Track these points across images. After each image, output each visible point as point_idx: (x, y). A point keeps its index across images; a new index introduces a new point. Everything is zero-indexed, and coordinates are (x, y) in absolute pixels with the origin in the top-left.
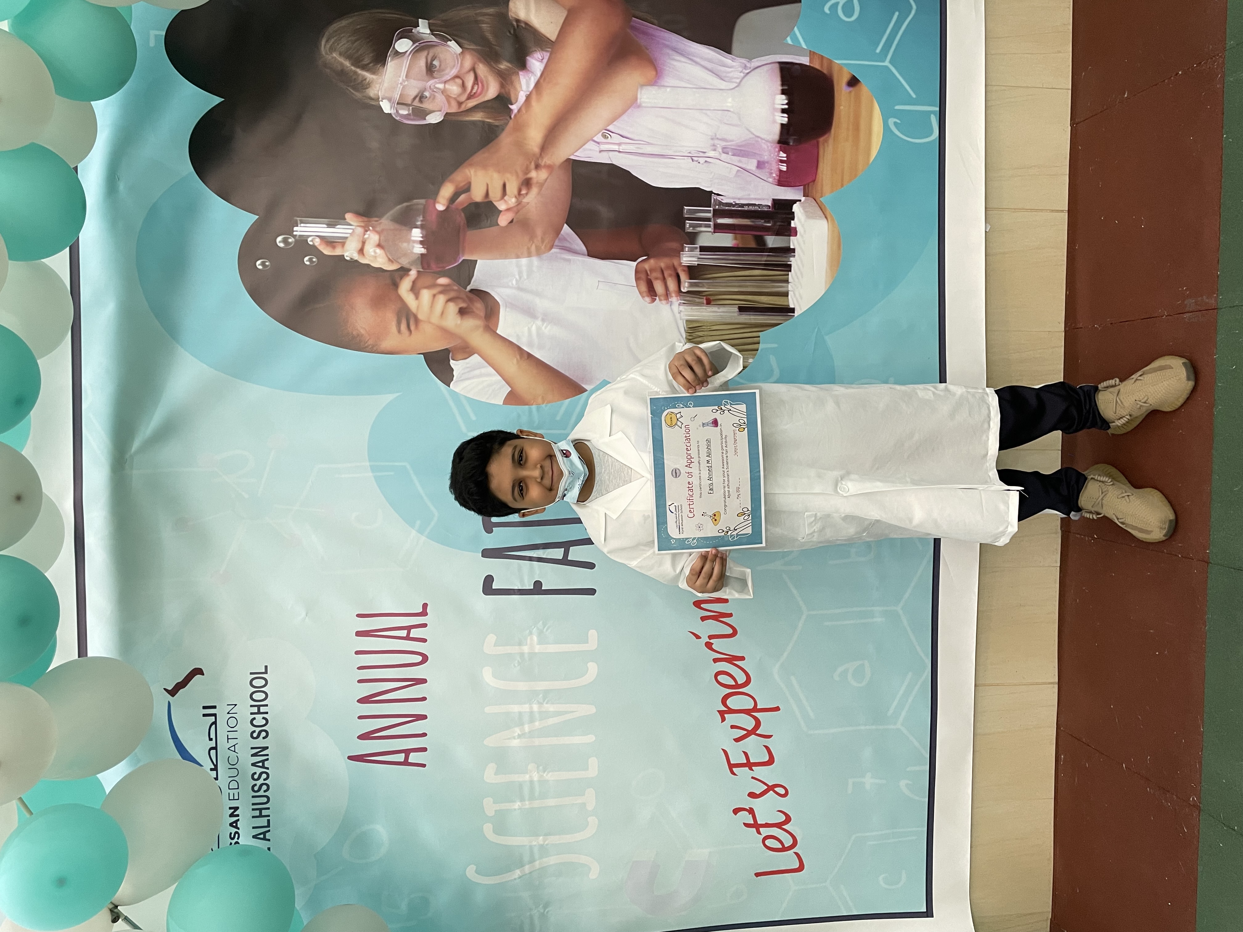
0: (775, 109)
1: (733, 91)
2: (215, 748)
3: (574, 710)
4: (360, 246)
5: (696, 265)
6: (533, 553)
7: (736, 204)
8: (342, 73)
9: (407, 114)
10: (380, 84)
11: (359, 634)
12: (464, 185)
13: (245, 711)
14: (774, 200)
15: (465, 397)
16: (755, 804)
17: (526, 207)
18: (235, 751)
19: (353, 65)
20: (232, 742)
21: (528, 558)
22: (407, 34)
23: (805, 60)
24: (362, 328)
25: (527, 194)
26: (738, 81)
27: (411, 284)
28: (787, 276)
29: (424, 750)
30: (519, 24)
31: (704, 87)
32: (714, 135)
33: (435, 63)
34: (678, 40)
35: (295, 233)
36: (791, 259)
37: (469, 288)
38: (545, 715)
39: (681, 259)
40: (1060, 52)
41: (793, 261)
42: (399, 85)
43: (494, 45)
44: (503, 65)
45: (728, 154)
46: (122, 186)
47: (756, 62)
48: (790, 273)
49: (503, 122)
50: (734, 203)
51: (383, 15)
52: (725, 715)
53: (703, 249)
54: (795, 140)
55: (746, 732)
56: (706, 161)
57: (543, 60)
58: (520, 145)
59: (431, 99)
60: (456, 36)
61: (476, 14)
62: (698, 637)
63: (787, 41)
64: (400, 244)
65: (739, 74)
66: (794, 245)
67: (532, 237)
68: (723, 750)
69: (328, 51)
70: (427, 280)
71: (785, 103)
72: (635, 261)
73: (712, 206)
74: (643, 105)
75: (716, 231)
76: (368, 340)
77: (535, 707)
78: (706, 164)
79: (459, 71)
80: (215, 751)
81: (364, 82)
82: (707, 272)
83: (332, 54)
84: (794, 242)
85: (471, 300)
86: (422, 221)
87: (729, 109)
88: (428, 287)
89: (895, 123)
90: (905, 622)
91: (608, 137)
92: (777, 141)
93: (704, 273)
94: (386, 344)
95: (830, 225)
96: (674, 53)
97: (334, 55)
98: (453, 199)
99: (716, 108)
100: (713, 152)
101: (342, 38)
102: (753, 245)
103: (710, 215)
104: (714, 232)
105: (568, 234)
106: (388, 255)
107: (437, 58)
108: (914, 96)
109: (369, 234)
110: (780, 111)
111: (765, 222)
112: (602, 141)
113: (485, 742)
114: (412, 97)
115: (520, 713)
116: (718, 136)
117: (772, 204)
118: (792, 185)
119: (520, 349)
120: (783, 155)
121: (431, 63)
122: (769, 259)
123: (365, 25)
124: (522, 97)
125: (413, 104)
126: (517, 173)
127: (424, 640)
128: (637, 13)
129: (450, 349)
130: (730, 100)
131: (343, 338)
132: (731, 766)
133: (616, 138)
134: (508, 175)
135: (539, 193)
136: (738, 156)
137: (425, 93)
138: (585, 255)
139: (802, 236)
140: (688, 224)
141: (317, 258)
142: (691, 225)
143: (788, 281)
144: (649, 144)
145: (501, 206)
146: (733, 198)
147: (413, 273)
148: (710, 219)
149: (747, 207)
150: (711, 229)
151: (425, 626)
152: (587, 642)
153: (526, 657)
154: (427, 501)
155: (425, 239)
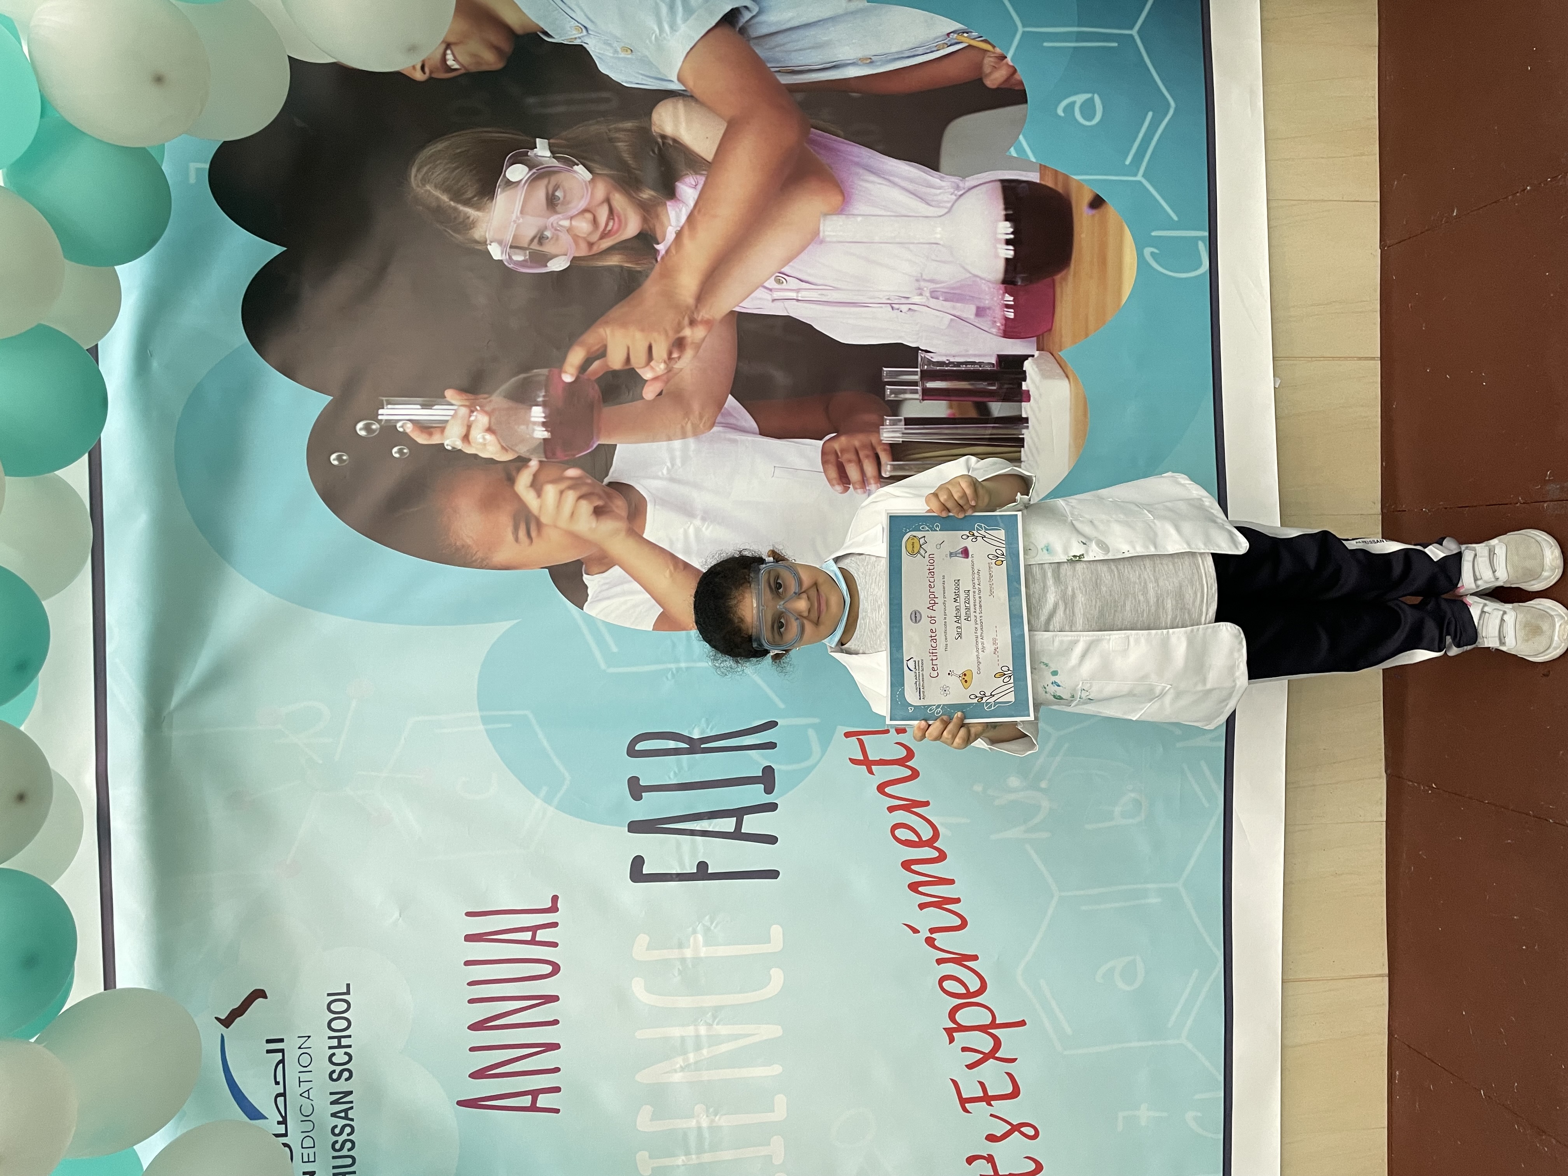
0: (997, 240)
1: (942, 217)
2: (283, 1095)
3: (755, 1032)
5: (901, 442)
6: (695, 825)
7: (950, 363)
8: (439, 211)
10: (488, 223)
11: (469, 938)
12: (598, 350)
13: (321, 1044)
14: (999, 356)
15: (604, 622)
16: (994, 1149)
18: (308, 1098)
19: (451, 199)
20: (305, 1086)
21: (688, 832)
23: (1034, 177)
25: (679, 358)
26: (949, 205)
27: (530, 478)
28: (1018, 454)
29: (557, 1090)
30: (666, 141)
32: (920, 275)
33: (557, 193)
34: (869, 155)
35: (380, 417)
36: (1024, 431)
37: (606, 480)
38: (715, 1040)
39: (881, 435)
40: (1362, 154)
41: (1027, 434)
42: (512, 223)
44: (645, 194)
45: (937, 298)
46: (155, 364)
47: (971, 181)
48: (1022, 449)
49: (646, 266)
50: (947, 362)
51: (490, 135)
52: (954, 1034)
53: (909, 421)
54: (1023, 279)
55: (981, 1056)
56: (910, 309)
57: (697, 187)
58: (669, 296)
61: (609, 130)
62: (915, 931)
63: (1010, 153)
64: (516, 427)
65: (950, 196)
66: (1026, 413)
67: (687, 414)
68: (952, 1080)
70: (552, 472)
71: (1009, 232)
72: (821, 439)
73: (919, 367)
74: (828, 239)
75: (926, 398)
77: (703, 1030)
78: (911, 313)
79: (589, 204)
80: (283, 1098)
81: (467, 221)
82: (916, 451)
83: (424, 185)
84: (1026, 409)
85: (609, 497)
86: (544, 396)
88: (553, 482)
89: (1152, 254)
90: (1188, 902)
91: (783, 282)
93: (909, 452)
94: (500, 557)
95: (1072, 386)
97: (428, 187)
99: (922, 241)
100: (920, 297)
101: (437, 165)
102: (973, 414)
103: (916, 378)
104: (923, 400)
106: (501, 441)
107: (561, 187)
108: (1175, 218)
110: (1003, 242)
111: (989, 385)
113: (638, 1078)
114: (529, 238)
115: (683, 1038)
116: (924, 277)
117: (996, 361)
118: (1022, 336)
119: (673, 557)
121: (553, 194)
122: (995, 431)
125: (531, 247)
127: (554, 945)
130: (939, 229)
131: (444, 551)
132: (963, 1101)
133: (793, 283)
134: (655, 335)
135: (695, 356)
136: (952, 301)
137: (546, 233)
139: (1037, 401)
140: (889, 391)
141: (408, 448)
143: (1020, 459)
144: (836, 289)
145: (647, 375)
146: (946, 356)
147: (534, 464)
148: (917, 382)
149: (964, 366)
150: (918, 396)
151: (555, 925)
152: (768, 941)
153: (689, 963)
154: (555, 760)
155: (548, 419)
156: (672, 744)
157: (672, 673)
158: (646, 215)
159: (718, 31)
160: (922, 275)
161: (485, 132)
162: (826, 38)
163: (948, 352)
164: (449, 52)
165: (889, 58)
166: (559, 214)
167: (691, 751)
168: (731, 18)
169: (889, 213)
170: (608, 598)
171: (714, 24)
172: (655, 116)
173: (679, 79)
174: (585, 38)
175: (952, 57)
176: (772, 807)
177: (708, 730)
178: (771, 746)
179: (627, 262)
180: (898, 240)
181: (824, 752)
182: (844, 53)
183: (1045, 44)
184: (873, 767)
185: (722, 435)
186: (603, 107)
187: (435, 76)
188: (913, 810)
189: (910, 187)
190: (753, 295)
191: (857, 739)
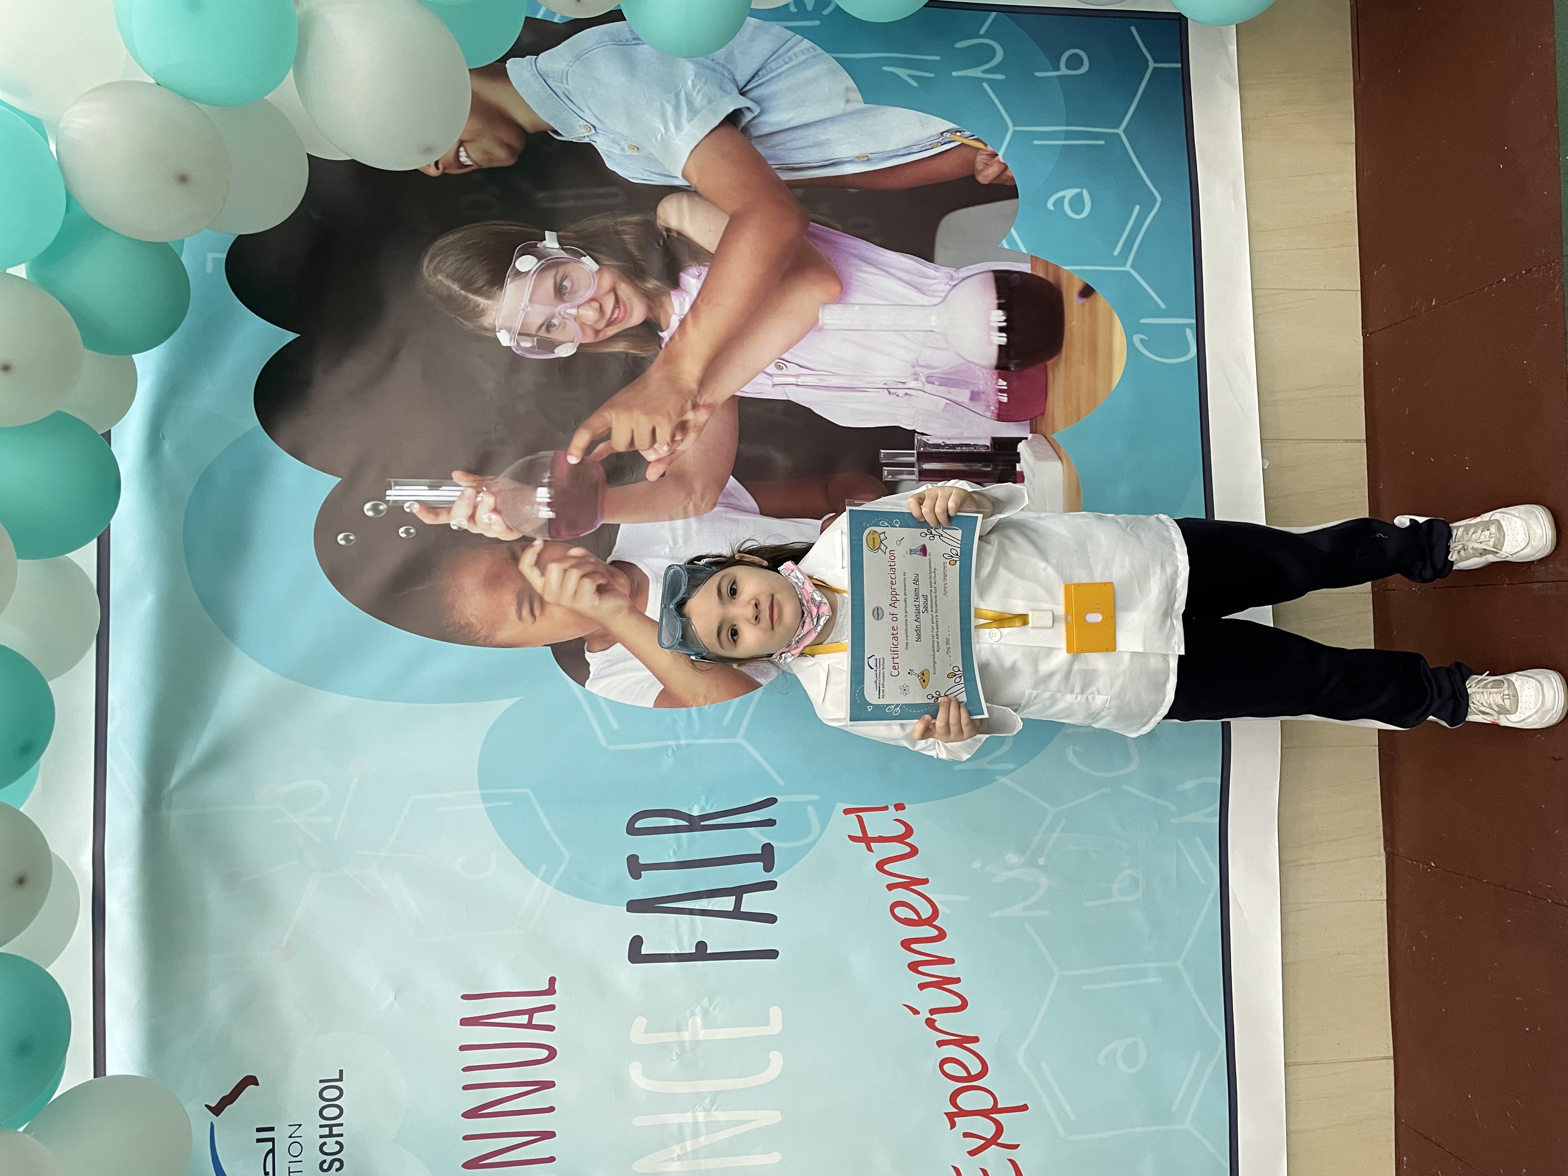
0: (991, 328)
1: (937, 307)
3: (753, 1119)
4: (470, 513)
6: (694, 904)
7: (946, 445)
8: (450, 300)
11: (465, 1022)
12: (603, 432)
13: (312, 1133)
14: (993, 438)
15: (605, 699)
17: (682, 456)
19: (462, 288)
21: (685, 911)
23: (1026, 268)
24: (471, 615)
25: (682, 440)
26: (943, 294)
27: (535, 557)
31: (902, 303)
32: (915, 361)
33: (564, 283)
35: (387, 498)
37: (609, 560)
40: (1341, 248)
42: (521, 312)
45: (933, 383)
46: (167, 447)
47: (964, 272)
50: (943, 444)
51: (501, 227)
52: (956, 1119)
54: (1016, 365)
55: (984, 1142)
56: (906, 394)
57: (701, 277)
58: (672, 381)
59: (560, 329)
60: (592, 250)
61: (616, 223)
62: (916, 1012)
63: (1002, 245)
64: (522, 507)
65: (944, 286)
67: (689, 494)
68: (953, 1167)
69: (431, 271)
70: (556, 551)
71: (1002, 320)
72: (820, 519)
73: (915, 449)
74: (826, 327)
75: (922, 478)
76: (480, 630)
77: (701, 1117)
78: (906, 397)
79: (595, 293)
81: (477, 309)
83: (436, 275)
85: (612, 575)
86: (550, 478)
87: (933, 330)
88: (557, 560)
89: (1142, 340)
90: (1188, 981)
91: (783, 368)
94: (503, 635)
95: (1065, 468)
96: (863, 264)
97: (440, 277)
98: (588, 450)
99: (917, 328)
101: (449, 256)
103: (913, 459)
104: (920, 480)
105: (735, 489)
107: (569, 278)
108: (1163, 306)
110: (997, 329)
111: (985, 466)
112: (776, 373)
113: (635, 1167)
115: (680, 1125)
116: (920, 363)
117: (991, 444)
120: (1003, 383)
121: (561, 284)
123: (478, 240)
124: (675, 322)
126: (669, 414)
127: (551, 1028)
130: (934, 318)
131: (447, 630)
133: (793, 369)
134: (659, 418)
136: (947, 385)
137: (553, 321)
139: (1031, 483)
141: (415, 528)
142: (890, 473)
144: (835, 374)
145: (650, 456)
147: (538, 543)
148: (914, 464)
149: (960, 448)
150: (915, 477)
151: (552, 1007)
152: (768, 1024)
153: (687, 1047)
154: (554, 836)
155: (553, 500)
156: (671, 822)
157: (673, 749)
158: (651, 304)
159: (722, 130)
160: (917, 360)
161: (496, 224)
164: (462, 149)
166: (567, 302)
167: (690, 829)
168: (733, 119)
170: (611, 675)
171: (717, 124)
172: (660, 210)
173: (683, 176)
174: (594, 136)
175: (945, 156)
176: (771, 885)
177: (708, 808)
178: (771, 823)
179: (631, 349)
180: (895, 328)
181: (823, 829)
182: (842, 151)
183: (1036, 142)
184: (872, 844)
185: (724, 515)
186: (609, 202)
187: (447, 171)
188: (913, 887)
189: (906, 277)
190: (753, 381)
191: (856, 815)
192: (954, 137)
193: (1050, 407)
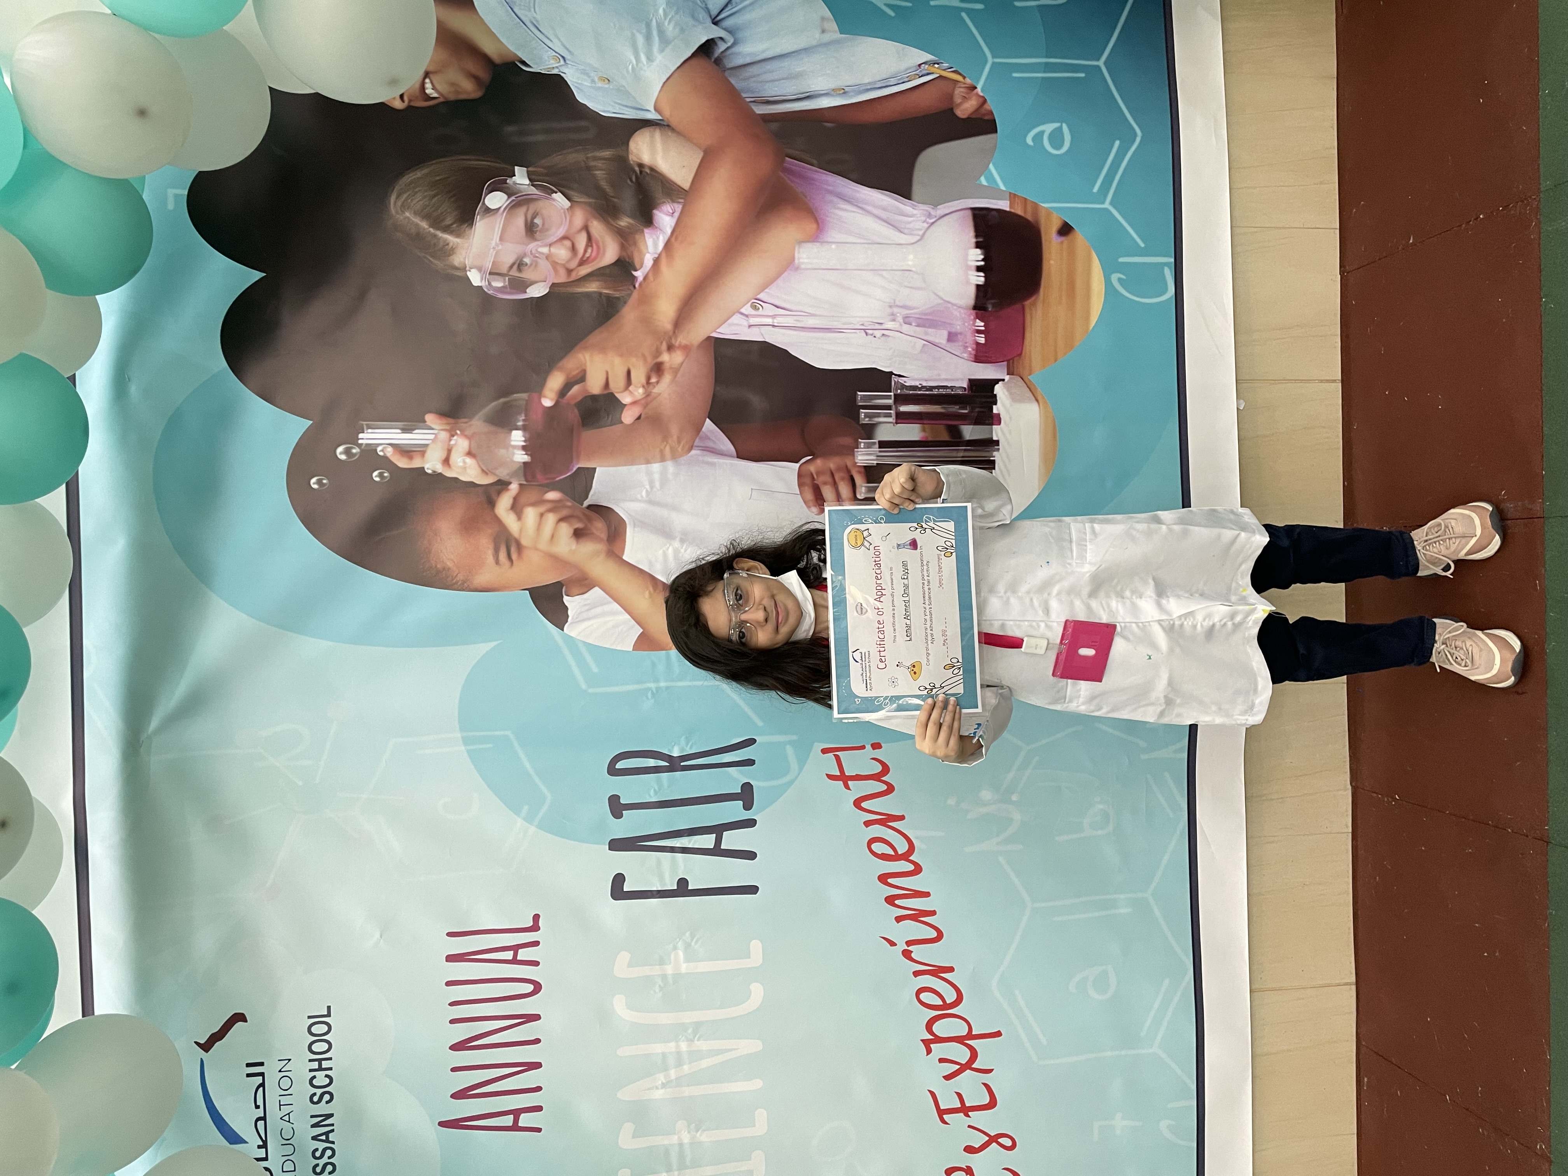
0: (968, 267)
1: (915, 245)
2: (264, 1118)
3: (733, 1047)
4: (443, 455)
5: (875, 465)
6: (675, 842)
7: (923, 387)
8: (418, 237)
9: (503, 287)
11: (450, 958)
12: (578, 374)
13: (301, 1067)
14: (970, 380)
15: (584, 642)
16: (972, 1160)
18: (289, 1122)
19: (431, 226)
20: (285, 1110)
21: (667, 849)
22: (500, 186)
23: (1004, 205)
25: (658, 382)
26: (921, 233)
27: (511, 501)
29: (539, 1109)
30: (643, 169)
32: (892, 301)
33: (536, 221)
35: (360, 442)
36: (995, 453)
37: (586, 503)
38: (695, 1056)
39: (856, 458)
40: (1323, 183)
41: (997, 456)
42: (492, 250)
43: (611, 197)
45: (910, 324)
46: (133, 389)
47: (942, 209)
50: (920, 386)
52: (931, 1045)
53: (883, 444)
54: (994, 305)
55: (958, 1067)
56: (883, 335)
57: (675, 214)
58: (647, 321)
59: (532, 268)
61: (587, 158)
62: (892, 944)
63: (981, 182)
64: (496, 451)
65: (922, 224)
66: (997, 436)
67: (666, 438)
68: (930, 1092)
69: (399, 209)
70: (532, 495)
71: (980, 259)
72: (797, 462)
73: (893, 390)
74: (803, 266)
75: (899, 422)
77: (684, 1046)
78: (883, 338)
80: (263, 1122)
81: (446, 247)
83: (403, 212)
84: (997, 432)
85: (589, 519)
86: (524, 420)
88: (533, 504)
89: (1120, 280)
90: (1157, 912)
91: (759, 309)
92: (972, 307)
95: (1042, 410)
96: (839, 200)
97: (407, 214)
98: (563, 392)
99: (894, 268)
100: (893, 323)
101: (417, 192)
102: (945, 437)
103: (890, 402)
104: (897, 423)
105: (712, 432)
107: (539, 215)
108: (1142, 245)
109: (456, 440)
110: (974, 269)
111: (961, 408)
113: (619, 1095)
114: (509, 265)
115: (664, 1055)
116: (898, 303)
120: (980, 324)
122: (967, 453)
123: (447, 176)
124: (648, 261)
126: (644, 356)
127: (536, 963)
128: (790, 151)
129: (563, 582)
130: (911, 257)
131: (424, 574)
132: (941, 1113)
133: (769, 310)
134: (634, 360)
135: (674, 380)
136: (924, 326)
138: (733, 457)
139: (1007, 424)
142: (866, 415)
145: (626, 399)
147: (514, 487)
148: (891, 406)
149: (937, 390)
150: (892, 420)
151: (536, 944)
152: (748, 956)
153: (671, 981)
154: (536, 779)
155: (528, 443)
156: (652, 762)
157: (652, 691)
158: (624, 242)
159: (694, 62)
160: (895, 300)
162: (800, 69)
163: (921, 376)
164: (427, 80)
165: (861, 89)
167: (671, 769)
168: (706, 49)
169: (862, 241)
170: (589, 619)
171: (690, 55)
172: (632, 145)
173: (656, 109)
174: (563, 67)
175: (922, 89)
176: (751, 823)
177: (689, 748)
178: (750, 762)
179: (606, 288)
180: (871, 267)
181: (801, 769)
182: (818, 84)
183: (1015, 75)
184: (849, 782)
185: (701, 458)
186: (580, 136)
187: (413, 104)
188: (890, 824)
189: (884, 215)
190: (730, 321)
191: (834, 755)
192: (932, 69)
193: (1028, 347)
